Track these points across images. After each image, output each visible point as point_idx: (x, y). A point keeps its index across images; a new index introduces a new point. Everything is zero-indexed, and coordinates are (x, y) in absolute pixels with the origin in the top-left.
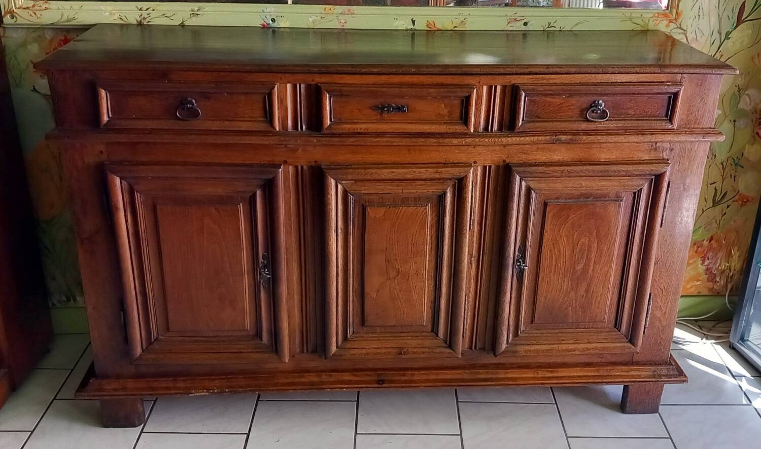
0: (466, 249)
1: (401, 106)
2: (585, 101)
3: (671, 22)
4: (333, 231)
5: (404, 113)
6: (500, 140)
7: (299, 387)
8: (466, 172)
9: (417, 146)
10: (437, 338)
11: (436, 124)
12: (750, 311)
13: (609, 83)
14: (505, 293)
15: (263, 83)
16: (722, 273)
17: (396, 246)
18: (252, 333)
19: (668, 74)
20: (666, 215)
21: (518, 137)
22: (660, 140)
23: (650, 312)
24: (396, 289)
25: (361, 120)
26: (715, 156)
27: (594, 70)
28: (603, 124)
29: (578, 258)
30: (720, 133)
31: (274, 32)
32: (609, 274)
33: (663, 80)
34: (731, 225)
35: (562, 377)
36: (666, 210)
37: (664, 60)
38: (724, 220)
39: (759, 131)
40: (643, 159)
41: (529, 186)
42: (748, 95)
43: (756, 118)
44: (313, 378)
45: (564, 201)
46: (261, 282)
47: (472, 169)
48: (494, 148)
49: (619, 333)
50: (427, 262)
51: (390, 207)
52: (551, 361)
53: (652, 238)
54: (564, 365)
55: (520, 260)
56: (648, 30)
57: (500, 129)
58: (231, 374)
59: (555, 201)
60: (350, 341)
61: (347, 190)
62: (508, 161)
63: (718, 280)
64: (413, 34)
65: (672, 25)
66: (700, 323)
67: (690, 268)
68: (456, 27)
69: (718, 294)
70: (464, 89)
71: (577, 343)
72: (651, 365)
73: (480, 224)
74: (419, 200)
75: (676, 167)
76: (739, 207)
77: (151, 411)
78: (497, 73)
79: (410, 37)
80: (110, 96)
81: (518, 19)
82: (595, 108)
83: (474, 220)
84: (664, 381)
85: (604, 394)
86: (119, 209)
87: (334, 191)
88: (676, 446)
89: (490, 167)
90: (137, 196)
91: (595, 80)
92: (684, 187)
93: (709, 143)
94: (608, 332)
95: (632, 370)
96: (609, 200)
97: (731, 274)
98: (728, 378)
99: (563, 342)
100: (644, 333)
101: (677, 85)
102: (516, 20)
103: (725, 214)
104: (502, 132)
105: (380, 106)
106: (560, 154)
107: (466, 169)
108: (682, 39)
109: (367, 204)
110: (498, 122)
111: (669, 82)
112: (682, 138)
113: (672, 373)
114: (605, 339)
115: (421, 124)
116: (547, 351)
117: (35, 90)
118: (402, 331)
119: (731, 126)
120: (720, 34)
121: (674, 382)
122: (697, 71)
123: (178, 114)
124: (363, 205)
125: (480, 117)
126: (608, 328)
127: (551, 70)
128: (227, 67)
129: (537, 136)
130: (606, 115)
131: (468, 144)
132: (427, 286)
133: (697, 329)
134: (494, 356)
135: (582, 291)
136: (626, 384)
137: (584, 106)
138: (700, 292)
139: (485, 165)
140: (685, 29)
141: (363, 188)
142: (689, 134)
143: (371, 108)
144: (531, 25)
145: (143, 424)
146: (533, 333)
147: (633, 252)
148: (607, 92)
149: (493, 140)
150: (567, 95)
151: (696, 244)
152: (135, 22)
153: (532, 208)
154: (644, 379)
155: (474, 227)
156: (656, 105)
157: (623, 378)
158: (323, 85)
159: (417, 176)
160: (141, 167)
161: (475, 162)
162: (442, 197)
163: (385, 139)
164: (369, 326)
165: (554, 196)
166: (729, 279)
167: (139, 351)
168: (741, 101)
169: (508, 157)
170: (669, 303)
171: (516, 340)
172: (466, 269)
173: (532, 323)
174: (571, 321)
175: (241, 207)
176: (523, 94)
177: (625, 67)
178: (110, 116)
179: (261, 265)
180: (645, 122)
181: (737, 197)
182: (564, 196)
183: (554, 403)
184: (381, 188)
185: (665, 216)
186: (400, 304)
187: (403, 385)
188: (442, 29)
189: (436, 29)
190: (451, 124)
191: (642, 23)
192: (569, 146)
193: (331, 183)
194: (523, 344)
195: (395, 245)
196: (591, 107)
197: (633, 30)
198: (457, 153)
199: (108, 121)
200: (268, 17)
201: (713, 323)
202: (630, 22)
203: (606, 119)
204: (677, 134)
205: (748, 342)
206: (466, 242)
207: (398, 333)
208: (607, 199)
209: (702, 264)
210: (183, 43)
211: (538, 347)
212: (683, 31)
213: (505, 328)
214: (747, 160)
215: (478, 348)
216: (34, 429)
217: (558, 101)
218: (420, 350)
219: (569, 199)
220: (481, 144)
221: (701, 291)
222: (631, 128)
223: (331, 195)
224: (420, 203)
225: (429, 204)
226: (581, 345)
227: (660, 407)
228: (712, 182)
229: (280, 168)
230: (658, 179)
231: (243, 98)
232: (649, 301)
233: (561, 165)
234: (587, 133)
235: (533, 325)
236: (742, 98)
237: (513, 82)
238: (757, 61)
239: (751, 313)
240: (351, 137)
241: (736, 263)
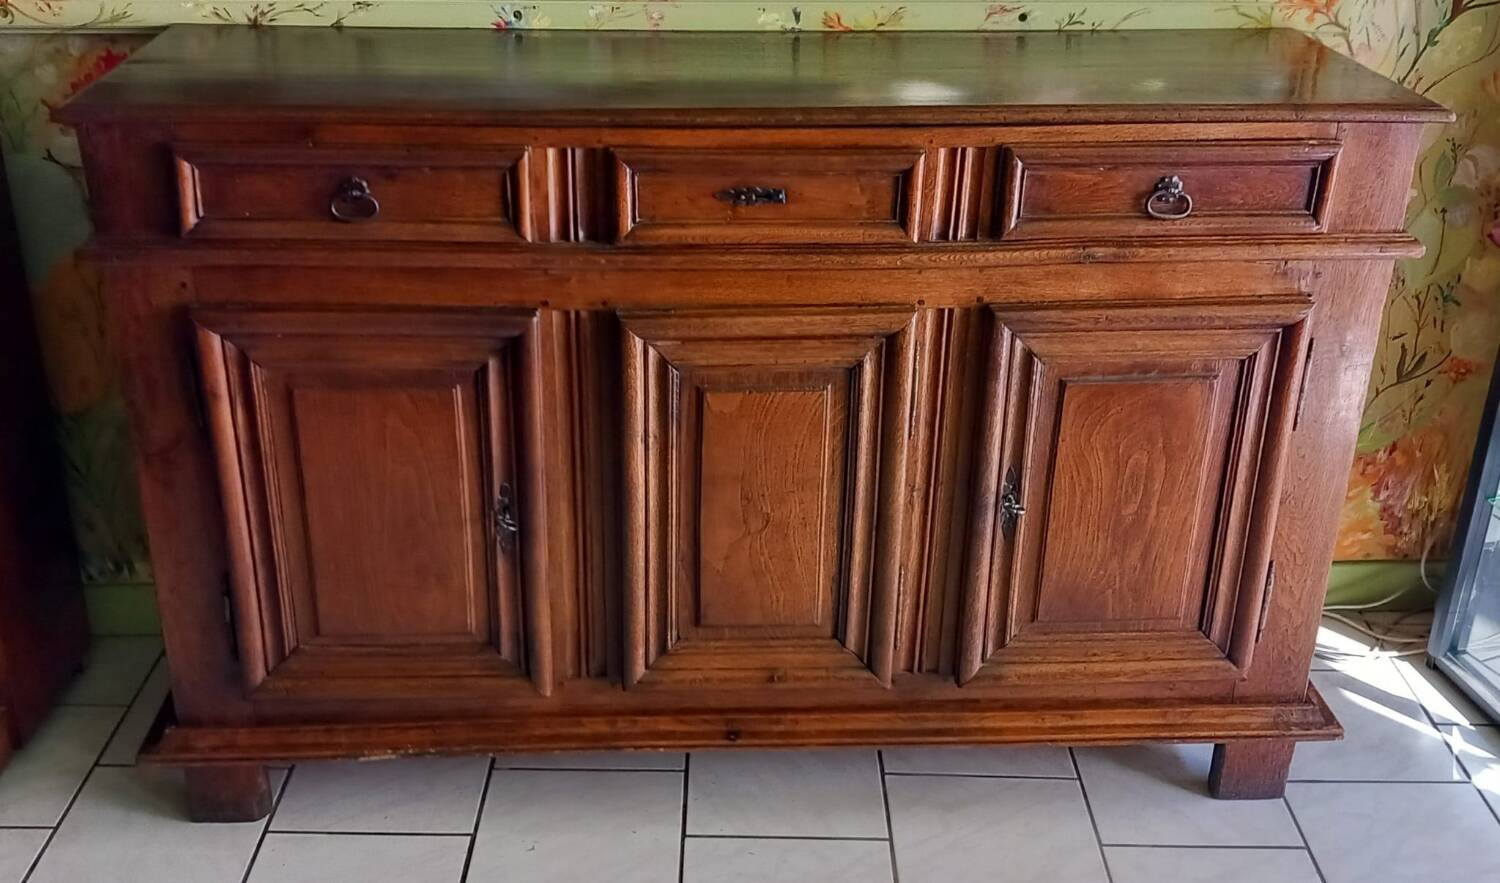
0: (902, 475)
1: (774, 190)
2: (1144, 177)
3: (1316, 11)
4: (639, 439)
5: (780, 205)
6: (972, 257)
7: (573, 745)
8: (903, 321)
9: (807, 270)
10: (844, 649)
11: (842, 226)
12: (1469, 593)
13: (1192, 141)
14: (979, 563)
15: (500, 148)
16: (1413, 516)
17: (763, 467)
18: (481, 638)
19: (1311, 123)
20: (1305, 404)
21: (1008, 250)
22: (1293, 255)
23: (1269, 598)
24: (762, 554)
25: (694, 218)
26: (1403, 281)
27: (1162, 116)
28: (1179, 224)
29: (1127, 491)
30: (1416, 241)
31: (519, 38)
32: (1188, 524)
33: (1300, 135)
34: (1434, 419)
35: (1091, 727)
36: (1305, 395)
37: (1300, 95)
38: (1421, 410)
39: (1494, 231)
40: (1261, 293)
41: (1030, 350)
42: (1471, 158)
43: (1489, 205)
44: (600, 726)
45: (1100, 377)
46: (499, 538)
47: (916, 315)
48: (958, 273)
49: (1208, 640)
50: (824, 502)
51: (750, 392)
52: (1071, 695)
53: (1276, 452)
54: (1096, 704)
55: (1010, 496)
56: (1271, 29)
57: (972, 234)
58: (439, 718)
59: (1081, 378)
60: (670, 655)
61: (667, 358)
62: (987, 299)
63: (1405, 530)
64: (797, 39)
65: (1320, 19)
66: (1368, 617)
67: (1350, 505)
68: (882, 24)
69: (1406, 559)
70: (900, 157)
71: (1123, 661)
72: (1269, 703)
73: (931, 425)
74: (808, 378)
75: (1326, 308)
76: (1451, 385)
77: (283, 789)
78: (967, 122)
79: (790, 47)
80: (200, 174)
81: (1008, 8)
82: (1163, 192)
83: (918, 416)
84: (1295, 736)
85: (1175, 760)
86: (220, 397)
87: (641, 361)
88: (1325, 877)
89: (951, 311)
90: (255, 371)
91: (1164, 136)
92: (1341, 349)
93: (1393, 261)
94: (1184, 638)
95: (1232, 714)
96: (1190, 377)
97: (1432, 518)
98: (1424, 727)
99: (1094, 659)
100: (1257, 640)
101: (1329, 144)
102: (1004, 10)
103: (1421, 398)
104: (976, 241)
105: (732, 192)
106: (1093, 284)
107: (904, 316)
108: (1339, 46)
109: (706, 386)
110: (968, 220)
111: (1314, 139)
112: (1339, 251)
113: (1311, 719)
114: (1178, 652)
115: (815, 226)
116: (1063, 676)
117: (50, 157)
118: (773, 636)
119: (1436, 221)
120: (1418, 34)
121: (1316, 737)
122: (1372, 116)
123: (334, 210)
124: (698, 389)
125: (931, 213)
126: (1187, 630)
127: (1076, 116)
128: (430, 116)
129: (1045, 248)
130: (1185, 205)
131: (908, 266)
132: (824, 546)
133: (1363, 629)
134: (955, 685)
135: (1134, 555)
136: (1220, 741)
137: (1143, 188)
138: (1368, 555)
139: (942, 307)
140: (1346, 24)
141: (697, 355)
142: (1352, 243)
143: (714, 196)
144: (1033, 19)
145: (268, 817)
146: (1035, 641)
147: (1238, 480)
148: (1188, 160)
149: (957, 257)
150: (1108, 166)
151: (1364, 460)
152: (245, 21)
153: (1036, 394)
154: (1255, 733)
155: (918, 431)
156: (1285, 184)
157: (1215, 730)
158: (618, 150)
159: (808, 330)
160: (263, 315)
161: (921, 302)
162: (854, 372)
163: (741, 258)
164: (712, 626)
165: (1081, 369)
166: (1428, 527)
167: (259, 674)
168: (1459, 172)
169: (986, 292)
170: (1308, 582)
171: (1002, 655)
172: (901, 516)
173: (1033, 621)
174: (1111, 617)
175: (458, 393)
176: (1020, 164)
177: (1225, 110)
178: (201, 214)
179: (497, 507)
180: (1265, 218)
181: (1445, 366)
182: (1099, 369)
183: (1076, 776)
184: (734, 355)
185: (1302, 407)
186: (770, 582)
187: (776, 741)
188: (853, 29)
189: (841, 29)
190: (875, 225)
191: (1258, 15)
192: (1110, 268)
193: (635, 346)
194: (1014, 663)
195: (761, 468)
196: (1156, 189)
197: (1239, 29)
198: (886, 283)
199: (197, 225)
200: (507, 8)
201: (1395, 616)
202: (1234, 12)
203: (1186, 214)
204: (1328, 243)
205: (1465, 656)
206: (901, 461)
207: (765, 639)
208: (1186, 374)
209: (1373, 499)
210: (342, 63)
211: (1044, 668)
212: (1340, 30)
213: (979, 629)
214: (1468, 288)
215: (924, 669)
216: (59, 824)
217: (1089, 177)
218: (808, 674)
219: (1109, 374)
220: (933, 264)
221: (1371, 552)
222: (1237, 232)
223: (635, 369)
224: (810, 383)
225: (829, 387)
226: (1131, 664)
227: (1287, 785)
228: (1397, 335)
229: (535, 315)
230: (1289, 334)
231: (461, 177)
232: (1268, 576)
233: (1093, 307)
234: (1148, 241)
235: (1035, 624)
236: (1460, 164)
237: (999, 140)
238: (1491, 88)
239: (1472, 597)
240: (675, 254)
241: (1443, 496)
